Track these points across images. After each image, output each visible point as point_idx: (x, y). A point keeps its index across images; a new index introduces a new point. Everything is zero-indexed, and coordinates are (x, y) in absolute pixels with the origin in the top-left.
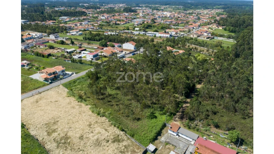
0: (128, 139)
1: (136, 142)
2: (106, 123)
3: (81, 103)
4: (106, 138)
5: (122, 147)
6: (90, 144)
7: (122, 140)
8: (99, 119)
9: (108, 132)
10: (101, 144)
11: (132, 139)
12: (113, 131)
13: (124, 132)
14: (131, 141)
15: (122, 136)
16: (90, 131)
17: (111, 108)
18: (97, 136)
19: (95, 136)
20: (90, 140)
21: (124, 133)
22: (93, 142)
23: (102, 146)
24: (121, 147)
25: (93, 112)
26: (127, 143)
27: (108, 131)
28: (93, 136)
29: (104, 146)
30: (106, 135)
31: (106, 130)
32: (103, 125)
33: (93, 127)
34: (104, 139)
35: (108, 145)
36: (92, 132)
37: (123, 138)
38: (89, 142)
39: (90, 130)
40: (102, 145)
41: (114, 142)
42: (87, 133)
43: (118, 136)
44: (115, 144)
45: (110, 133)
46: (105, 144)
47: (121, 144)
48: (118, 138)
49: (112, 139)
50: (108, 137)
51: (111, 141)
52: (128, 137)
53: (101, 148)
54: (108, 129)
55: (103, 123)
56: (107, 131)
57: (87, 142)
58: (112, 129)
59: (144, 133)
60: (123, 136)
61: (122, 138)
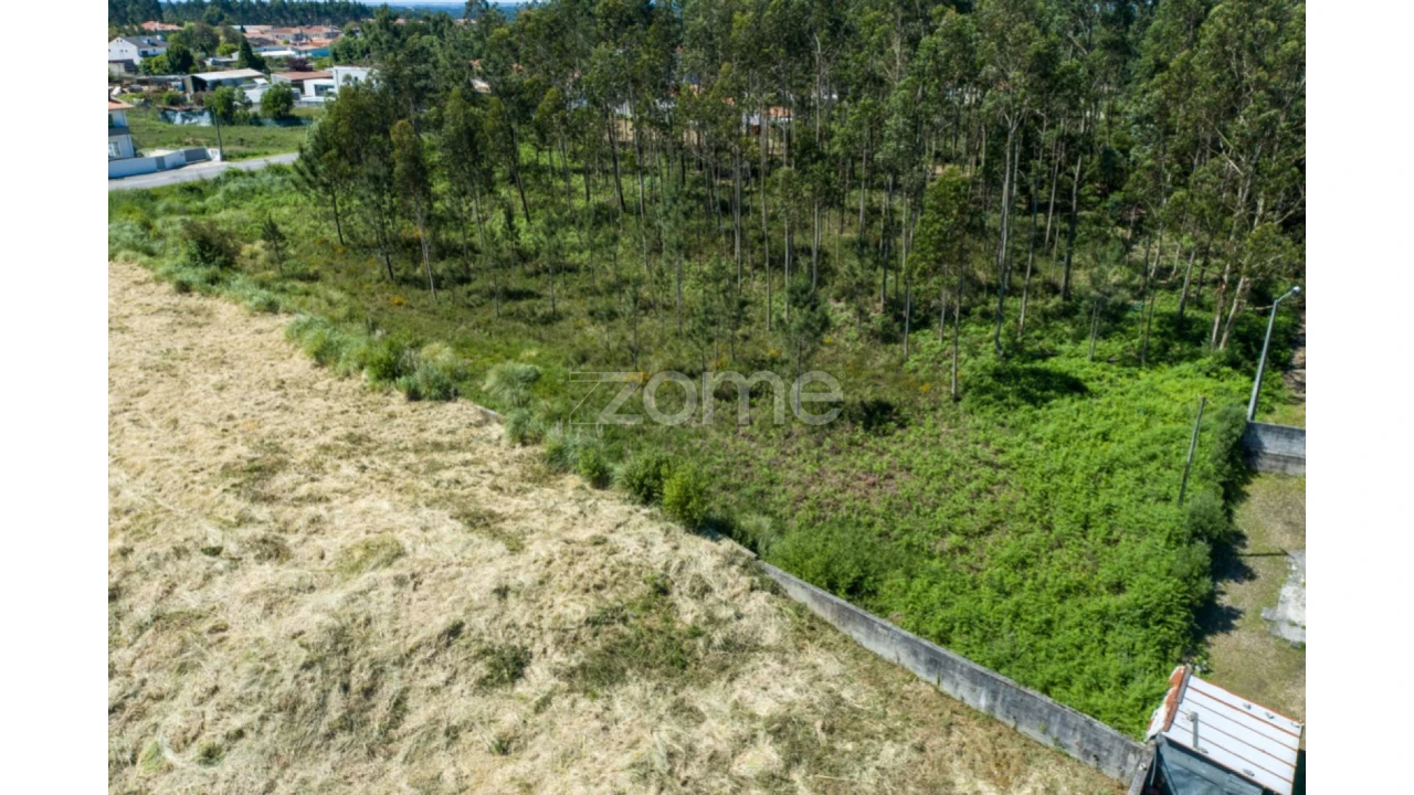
0: (808, 628)
1: (935, 662)
2: (484, 449)
3: (207, 293)
4: (479, 622)
5: (745, 742)
6: (210, 710)
7: (728, 644)
8: (392, 416)
9: (516, 547)
10: (399, 705)
11: (858, 634)
12: (583, 534)
13: (727, 544)
14: (859, 653)
15: (707, 590)
16: (246, 532)
17: (541, 339)
18: (333, 598)
19: (311, 600)
20: (217, 657)
21: (730, 562)
22: (265, 672)
23: (404, 747)
24: (724, 747)
25: (323, 355)
26: (799, 679)
27: (509, 527)
28: (273, 602)
29: (453, 734)
30: (487, 578)
31: (480, 521)
32: (434, 467)
33: (303, 490)
34: (455, 631)
35: (509, 718)
36: (274, 550)
37: (725, 613)
38: (193, 685)
39: (242, 521)
40: (416, 718)
41: (600, 674)
42: (199, 562)
43: (663, 591)
44: (619, 708)
45: (537, 548)
46: (461, 703)
47: (710, 699)
48: (655, 621)
49: (566, 639)
50: (517, 610)
51: (558, 657)
52: (800, 609)
53: (395, 767)
54: (505, 505)
55: (437, 456)
56: (497, 535)
57: (166, 682)
58: (570, 509)
59: (1005, 544)
60: (720, 594)
61: (712, 620)
